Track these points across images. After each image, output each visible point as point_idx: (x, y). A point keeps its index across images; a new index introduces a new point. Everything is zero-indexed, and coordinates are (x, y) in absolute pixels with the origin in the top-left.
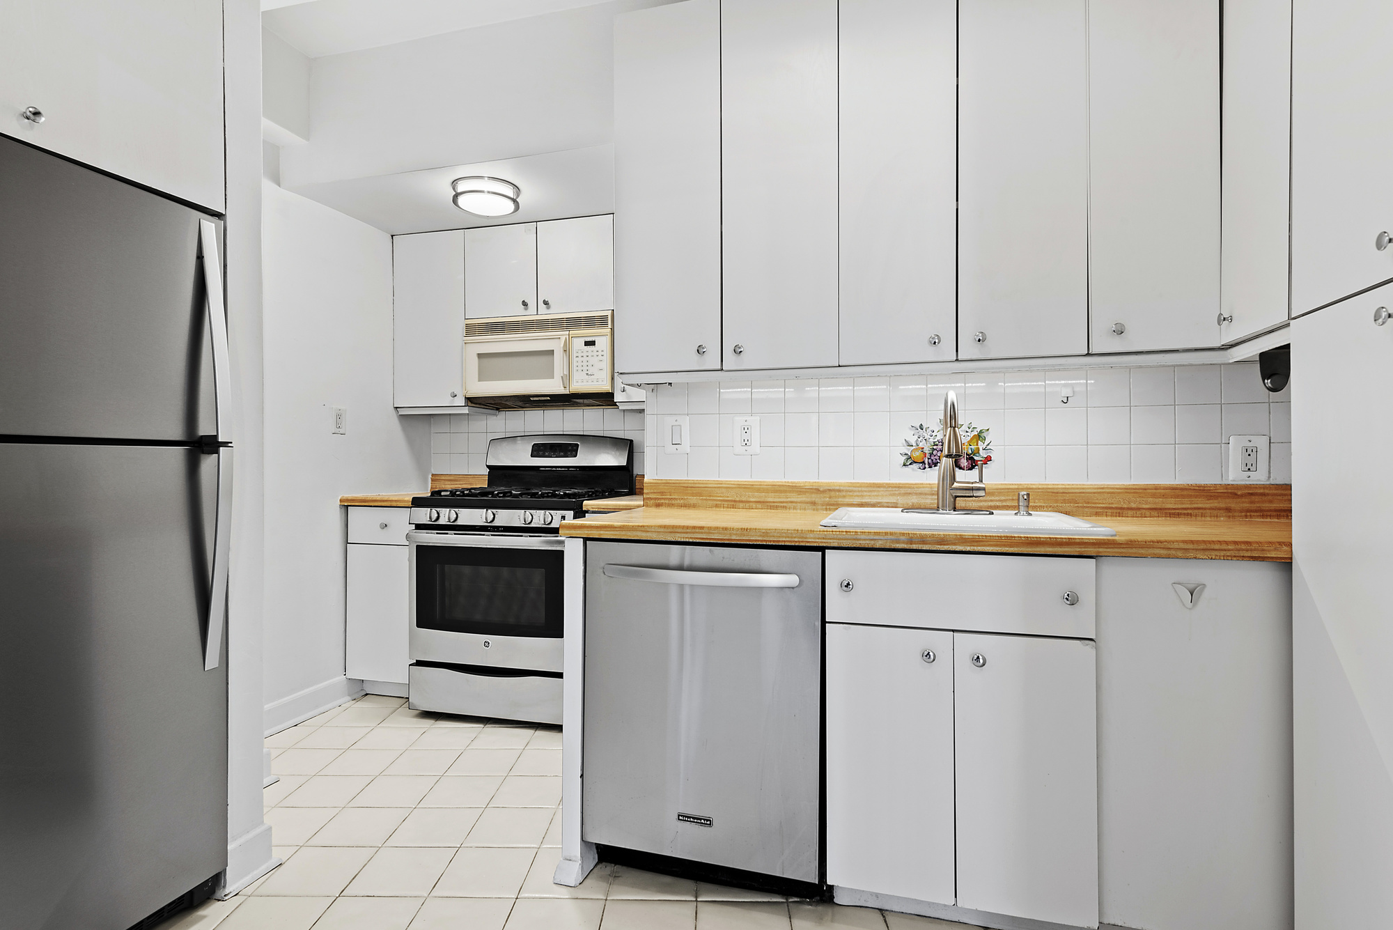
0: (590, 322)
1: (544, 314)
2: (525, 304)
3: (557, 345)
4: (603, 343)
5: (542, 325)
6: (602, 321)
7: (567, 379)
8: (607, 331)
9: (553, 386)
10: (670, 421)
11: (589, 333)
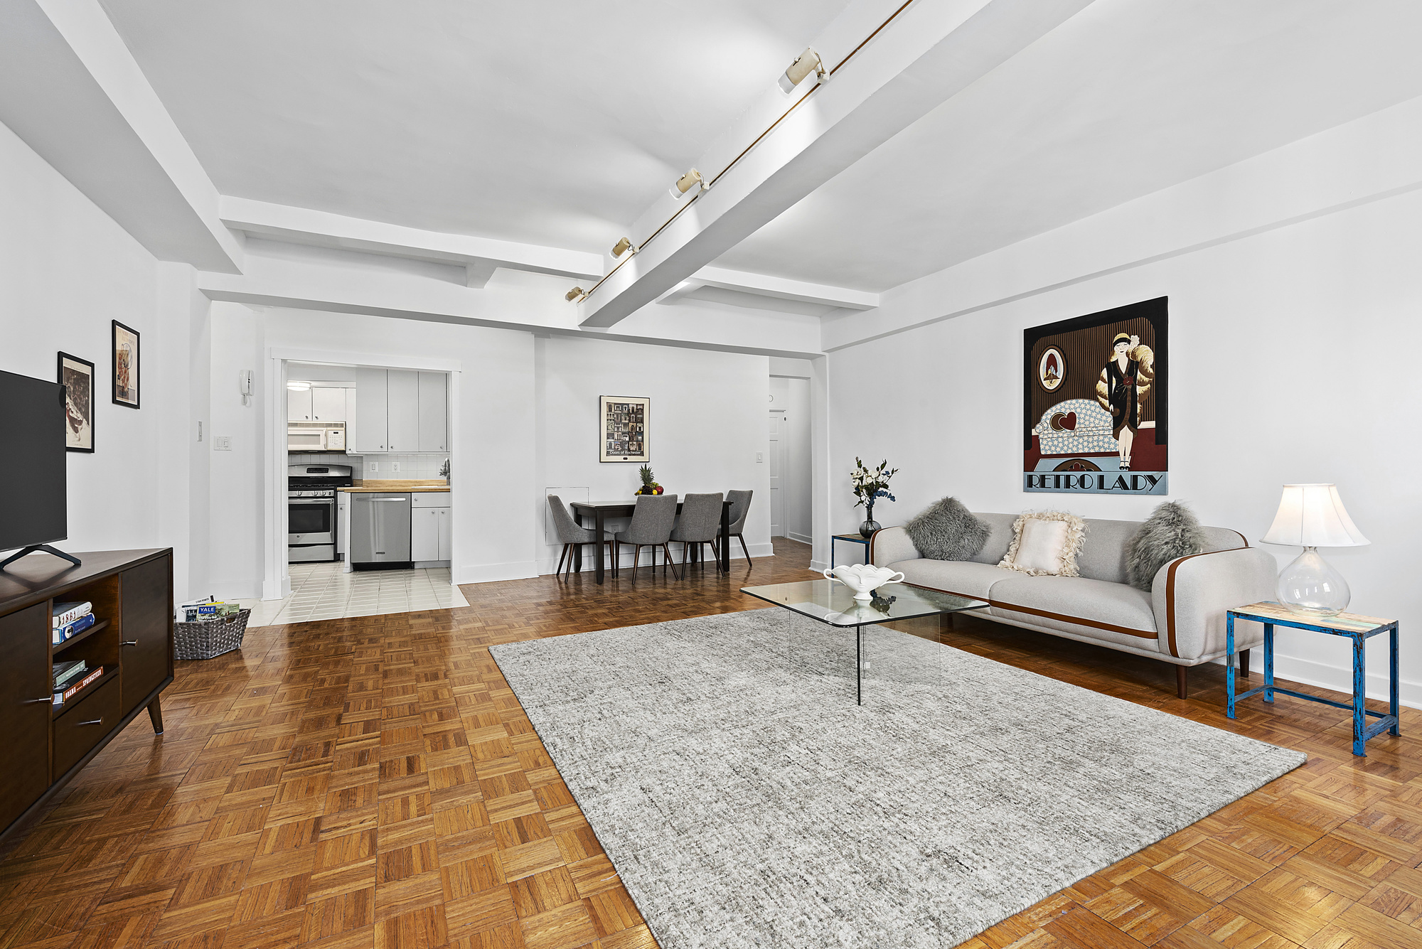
0: (336, 425)
1: (315, 421)
2: (307, 417)
3: (322, 434)
4: (341, 433)
5: (315, 425)
6: (341, 425)
7: (326, 445)
8: (344, 429)
9: (321, 447)
10: (371, 463)
11: (336, 429)
